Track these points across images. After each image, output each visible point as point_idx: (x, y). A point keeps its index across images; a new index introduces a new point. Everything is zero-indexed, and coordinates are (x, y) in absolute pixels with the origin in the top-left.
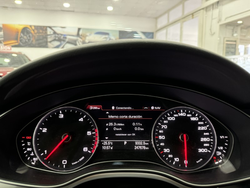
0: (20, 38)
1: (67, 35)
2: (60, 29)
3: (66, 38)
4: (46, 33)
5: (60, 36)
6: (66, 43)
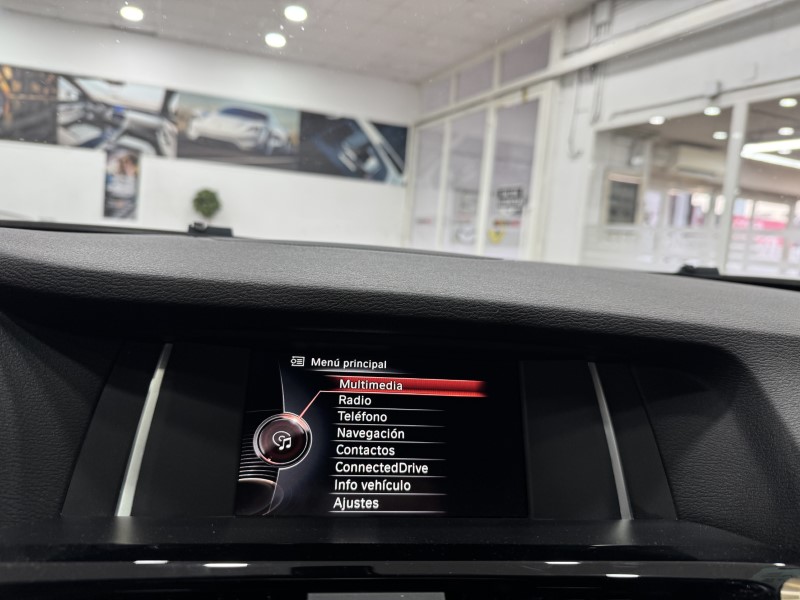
1: (128, 109)
2: (106, 86)
3: (122, 117)
4: (54, 94)
5: (100, 109)
6: (120, 132)
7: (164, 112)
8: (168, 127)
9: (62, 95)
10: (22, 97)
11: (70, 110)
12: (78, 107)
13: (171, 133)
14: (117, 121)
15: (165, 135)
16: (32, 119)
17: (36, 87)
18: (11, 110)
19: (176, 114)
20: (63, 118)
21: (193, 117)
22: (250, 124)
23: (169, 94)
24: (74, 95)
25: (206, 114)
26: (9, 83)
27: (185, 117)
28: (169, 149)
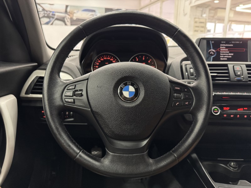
1: (56, 12)
2: (49, 6)
3: (54, 15)
5: (48, 13)
6: (54, 19)
7: (66, 12)
8: (68, 16)
11: (40, 14)
12: (43, 12)
13: (68, 18)
14: (53, 16)
15: (67, 19)
19: (69, 12)
21: (74, 13)
22: (91, 13)
23: (67, 6)
24: (41, 9)
25: (77, 12)
28: (68, 23)
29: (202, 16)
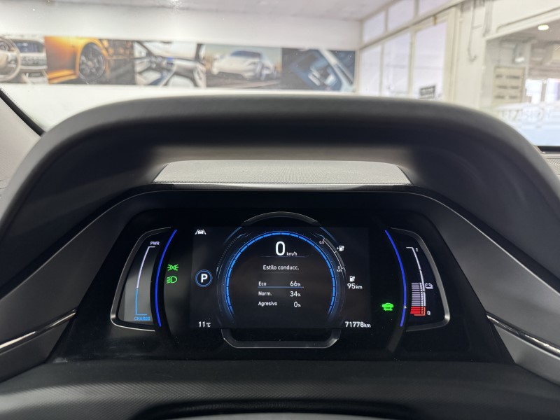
0: (80, 65)
1: (175, 59)
2: (161, 45)
3: (172, 64)
4: (132, 54)
5: (159, 60)
6: (172, 74)
7: (197, 58)
8: (200, 67)
9: (137, 54)
10: (115, 58)
11: (142, 62)
12: (146, 60)
13: (202, 71)
14: (169, 67)
15: (198, 73)
16: (121, 71)
17: (121, 51)
18: (109, 66)
19: (204, 58)
20: (138, 68)
21: (215, 59)
22: (250, 60)
23: (199, 46)
24: (144, 53)
25: (222, 57)
26: (107, 49)
27: (209, 60)
28: (202, 82)
29: (513, 61)
